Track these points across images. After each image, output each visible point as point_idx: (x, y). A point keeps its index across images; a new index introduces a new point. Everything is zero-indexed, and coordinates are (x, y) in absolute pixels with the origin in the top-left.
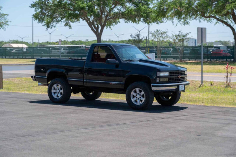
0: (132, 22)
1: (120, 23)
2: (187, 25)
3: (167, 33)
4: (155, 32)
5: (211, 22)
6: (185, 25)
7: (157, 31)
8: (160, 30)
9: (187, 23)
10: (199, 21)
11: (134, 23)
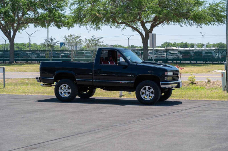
0: (41, 27)
1: (29, 27)
2: (99, 30)
3: (80, 38)
4: (69, 36)
5: (119, 28)
6: (98, 30)
7: (71, 36)
8: (73, 35)
9: (99, 28)
10: (110, 27)
11: (43, 27)
